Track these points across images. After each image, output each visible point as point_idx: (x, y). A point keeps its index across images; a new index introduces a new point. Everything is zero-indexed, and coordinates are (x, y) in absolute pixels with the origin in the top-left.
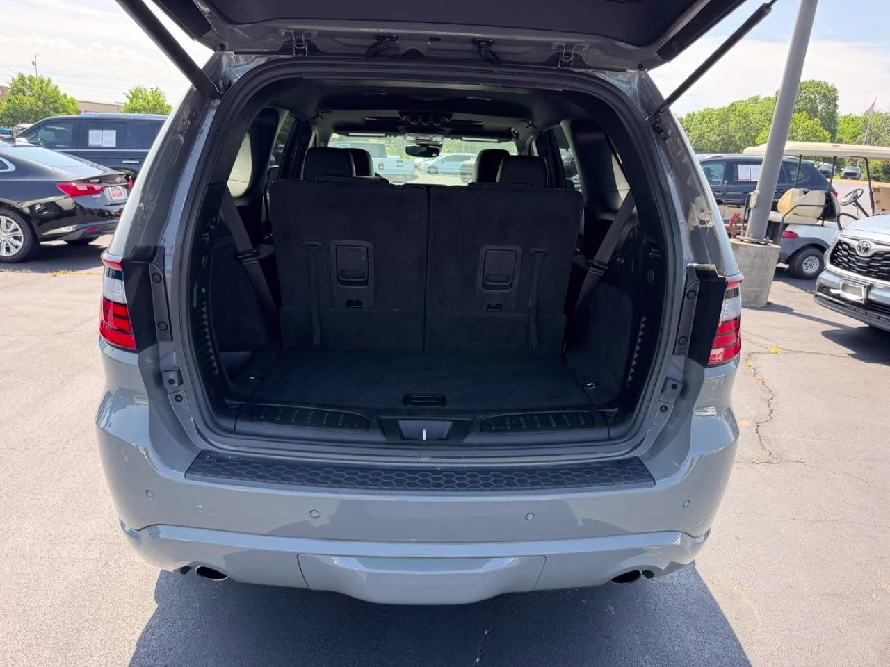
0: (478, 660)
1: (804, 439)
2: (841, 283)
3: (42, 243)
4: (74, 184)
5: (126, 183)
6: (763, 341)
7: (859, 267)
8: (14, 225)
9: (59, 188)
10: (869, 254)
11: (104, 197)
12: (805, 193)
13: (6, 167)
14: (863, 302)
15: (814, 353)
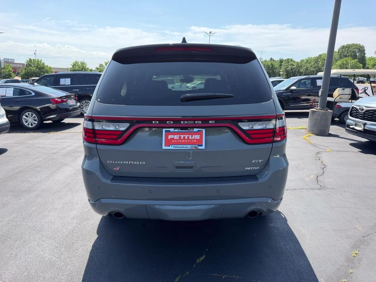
0: (207, 250)
1: (335, 181)
2: (354, 123)
3: (45, 122)
4: (56, 99)
5: (75, 98)
6: (325, 148)
7: (361, 117)
8: (34, 115)
9: (51, 101)
10: (363, 111)
11: (67, 103)
12: (344, 89)
13: (32, 94)
14: (363, 130)
15: (345, 151)
